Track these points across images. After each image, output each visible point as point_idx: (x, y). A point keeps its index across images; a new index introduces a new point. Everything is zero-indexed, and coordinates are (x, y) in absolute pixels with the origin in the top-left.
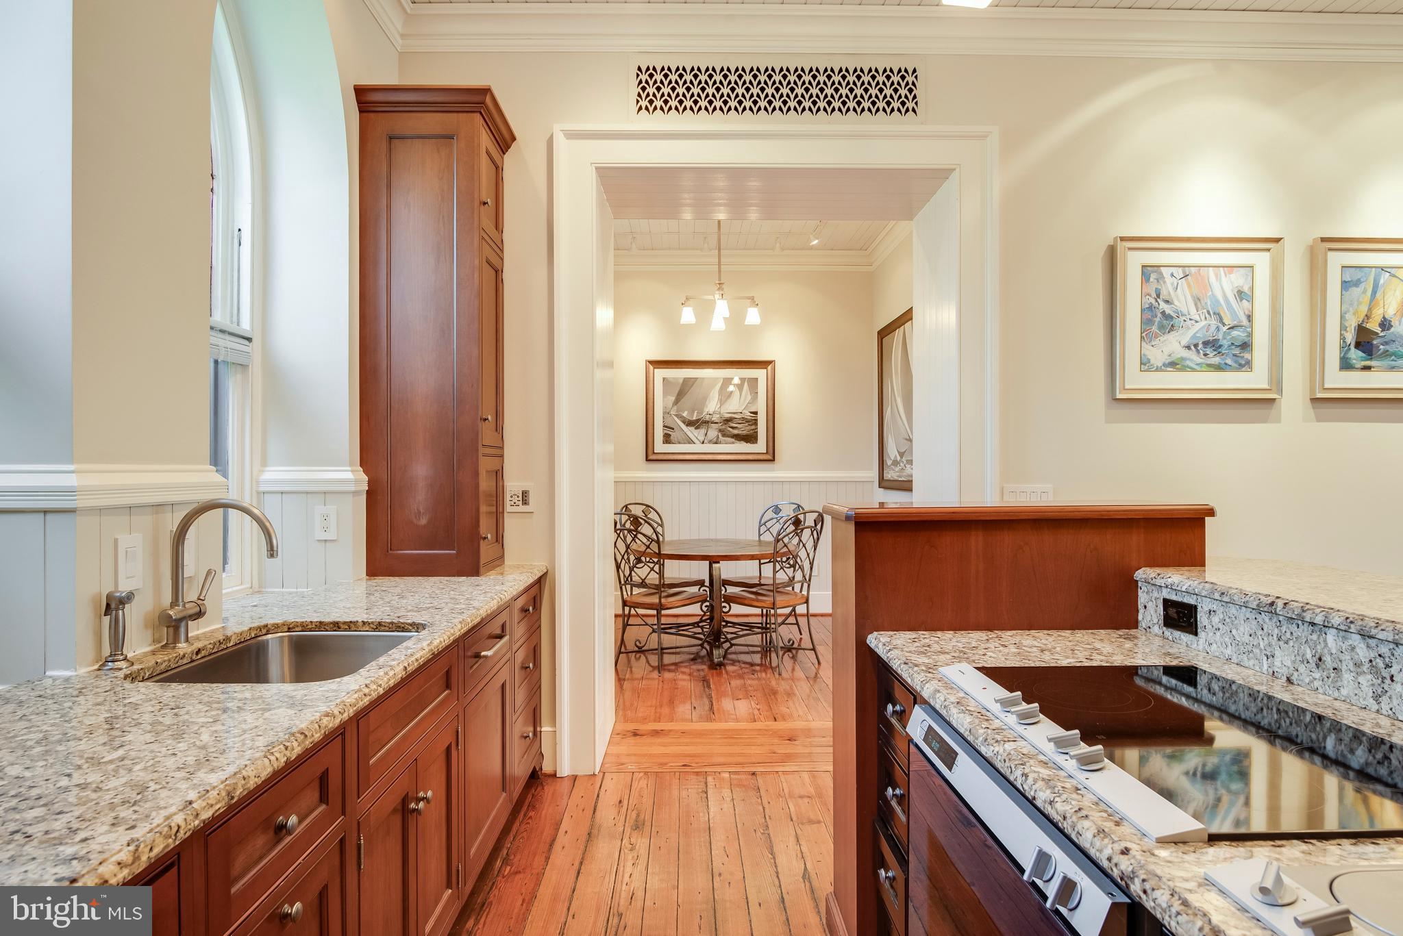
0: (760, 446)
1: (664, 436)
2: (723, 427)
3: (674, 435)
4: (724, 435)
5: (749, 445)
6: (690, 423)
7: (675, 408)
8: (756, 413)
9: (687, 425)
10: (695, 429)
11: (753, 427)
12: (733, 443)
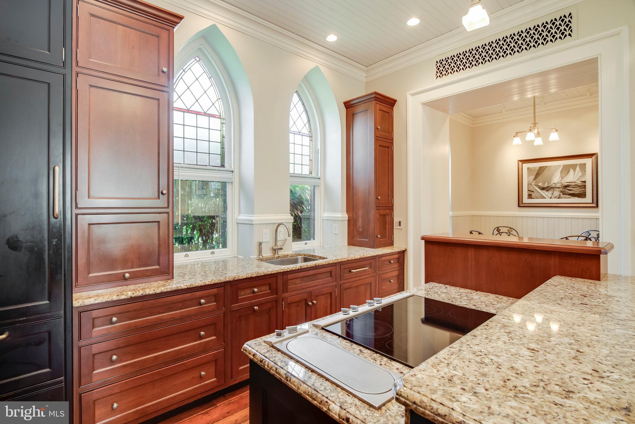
0: (589, 199)
1: (528, 195)
2: (563, 190)
3: (533, 195)
4: (563, 194)
5: (580, 199)
6: (543, 189)
7: (535, 181)
8: (585, 182)
9: (541, 190)
10: (546, 191)
11: (583, 189)
12: (570, 198)
